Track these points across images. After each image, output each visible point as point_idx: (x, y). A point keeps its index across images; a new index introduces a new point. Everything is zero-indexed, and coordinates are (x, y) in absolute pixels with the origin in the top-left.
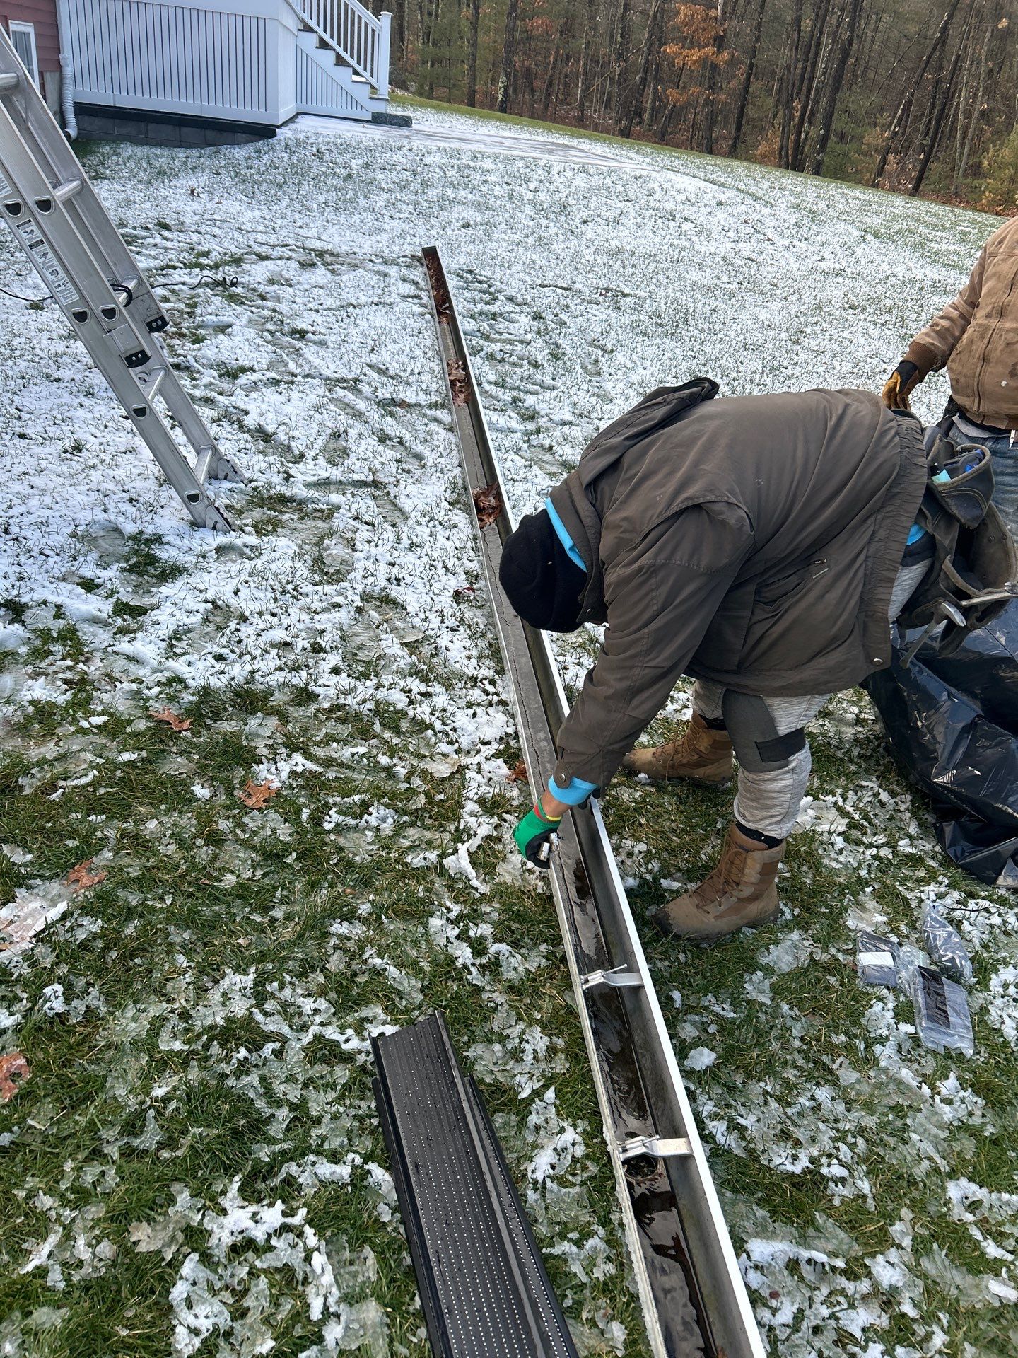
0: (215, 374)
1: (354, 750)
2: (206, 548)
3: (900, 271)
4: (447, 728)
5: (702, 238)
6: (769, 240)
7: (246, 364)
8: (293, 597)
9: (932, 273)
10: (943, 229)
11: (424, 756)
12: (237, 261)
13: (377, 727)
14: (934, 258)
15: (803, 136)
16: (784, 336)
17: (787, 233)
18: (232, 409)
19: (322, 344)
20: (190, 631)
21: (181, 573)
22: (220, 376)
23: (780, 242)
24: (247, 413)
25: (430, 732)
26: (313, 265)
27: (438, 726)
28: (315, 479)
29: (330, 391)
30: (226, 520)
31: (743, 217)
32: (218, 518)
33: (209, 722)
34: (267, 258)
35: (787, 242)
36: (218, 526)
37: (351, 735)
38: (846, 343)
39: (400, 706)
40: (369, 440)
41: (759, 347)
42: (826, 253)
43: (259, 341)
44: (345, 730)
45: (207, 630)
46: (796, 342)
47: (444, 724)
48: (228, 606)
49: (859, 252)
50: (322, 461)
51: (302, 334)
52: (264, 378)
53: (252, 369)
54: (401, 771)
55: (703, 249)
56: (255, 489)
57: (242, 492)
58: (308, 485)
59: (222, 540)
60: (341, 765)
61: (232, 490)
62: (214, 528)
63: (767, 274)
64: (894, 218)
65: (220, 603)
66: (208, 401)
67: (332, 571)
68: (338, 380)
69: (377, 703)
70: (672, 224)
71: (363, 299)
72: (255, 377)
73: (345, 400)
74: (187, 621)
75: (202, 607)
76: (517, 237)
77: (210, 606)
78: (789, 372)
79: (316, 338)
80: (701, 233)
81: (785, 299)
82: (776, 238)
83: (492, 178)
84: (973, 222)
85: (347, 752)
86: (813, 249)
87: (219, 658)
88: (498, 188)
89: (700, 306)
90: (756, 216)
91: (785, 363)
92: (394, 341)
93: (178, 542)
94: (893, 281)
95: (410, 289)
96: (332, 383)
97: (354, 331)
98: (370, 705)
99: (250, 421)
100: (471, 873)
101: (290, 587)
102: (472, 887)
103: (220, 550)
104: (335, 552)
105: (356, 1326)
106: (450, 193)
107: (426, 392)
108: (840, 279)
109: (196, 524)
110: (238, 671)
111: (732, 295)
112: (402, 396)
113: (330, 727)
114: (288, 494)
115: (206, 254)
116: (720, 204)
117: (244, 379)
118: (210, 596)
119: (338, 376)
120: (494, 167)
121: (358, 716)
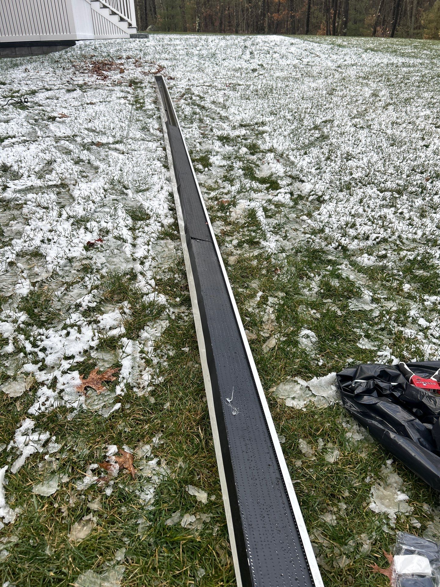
6: (317, 56)
12: (34, 93)
15: (336, 24)
19: (64, 122)
25: (21, 355)
26: (75, 90)
27: (29, 348)
29: (56, 142)
43: (25, 124)
47: (35, 345)
50: (33, 177)
51: (53, 119)
52: (19, 140)
53: (14, 137)
58: (15, 191)
67: (7, 239)
68: (65, 137)
72: (14, 140)
73: (65, 146)
79: (61, 120)
96: (57, 139)
104: (14, 228)
107: (114, 137)
112: (99, 140)
115: (18, 91)
117: (6, 142)
119: (66, 135)
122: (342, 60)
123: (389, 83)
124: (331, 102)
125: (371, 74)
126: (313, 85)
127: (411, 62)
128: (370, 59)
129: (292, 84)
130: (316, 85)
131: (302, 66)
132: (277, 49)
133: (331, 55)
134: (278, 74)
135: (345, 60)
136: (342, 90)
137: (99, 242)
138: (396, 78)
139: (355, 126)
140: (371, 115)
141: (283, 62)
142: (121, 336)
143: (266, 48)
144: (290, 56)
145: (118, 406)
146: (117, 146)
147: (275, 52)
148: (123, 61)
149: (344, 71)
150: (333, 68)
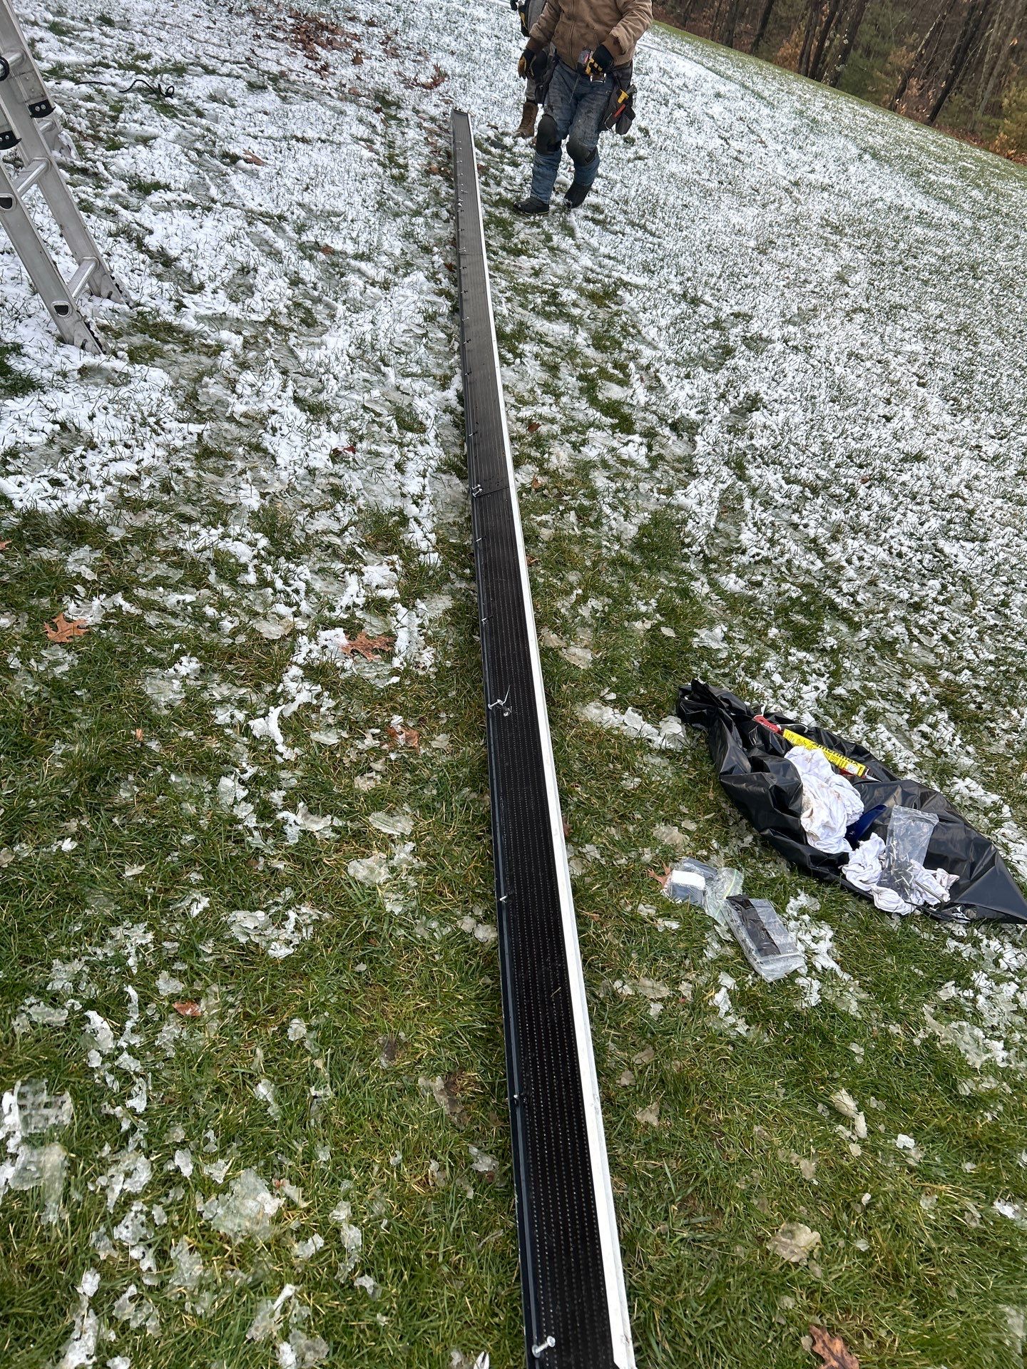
0: (125, 186)
1: (181, 597)
2: (69, 367)
3: (889, 196)
4: (289, 589)
5: (692, 129)
6: (762, 142)
7: (163, 181)
8: (154, 431)
9: (921, 203)
10: (945, 161)
11: (258, 614)
12: (179, 70)
13: (212, 578)
14: (928, 190)
15: (827, 44)
16: (752, 244)
17: (782, 137)
18: (135, 226)
19: (253, 174)
20: (31, 449)
21: (34, 389)
22: (131, 189)
23: (772, 146)
24: (151, 232)
25: (270, 590)
26: (264, 88)
27: (279, 584)
28: (209, 312)
29: (250, 224)
30: (96, 339)
31: (740, 114)
32: (89, 337)
33: (28, 547)
34: (213, 72)
35: (780, 148)
36: (88, 345)
37: (182, 582)
38: (815, 260)
39: (243, 560)
40: (280, 282)
41: (724, 252)
42: (818, 166)
43: (183, 159)
44: (177, 575)
45: (50, 451)
46: (764, 252)
47: (286, 583)
48: (78, 430)
49: (852, 169)
50: (222, 295)
51: (234, 159)
52: (179, 199)
53: (167, 187)
54: (227, 625)
55: (691, 140)
56: (139, 313)
57: (125, 314)
58: (199, 318)
59: (89, 360)
60: (163, 610)
61: (114, 311)
62: (83, 347)
63: (752, 177)
64: (897, 142)
65: (69, 425)
66: (111, 213)
67: (204, 409)
68: (261, 214)
69: (218, 552)
70: (663, 109)
71: (310, 134)
72: (169, 196)
73: (265, 236)
74: (28, 439)
75: (49, 427)
76: (496, 96)
77: (57, 427)
78: (749, 280)
79: (248, 166)
80: (692, 123)
81: (764, 206)
82: (770, 142)
83: (481, 28)
84: (978, 159)
85: (173, 599)
86: (805, 159)
87: (56, 483)
88: (485, 40)
89: (671, 199)
90: (753, 115)
91: (746, 271)
92: (333, 183)
93: (38, 356)
94: (880, 205)
95: (362, 131)
96: (252, 217)
97: (290, 165)
98: (208, 554)
99: (152, 242)
100: (279, 738)
101: (152, 420)
102: (277, 752)
103: (84, 371)
104: (212, 391)
105: (33, 1169)
106: (433, 37)
107: (355, 241)
108: (826, 195)
109: (61, 340)
110: (73, 499)
111: (708, 193)
112: (327, 241)
113: (161, 569)
114: (175, 323)
115: (147, 57)
116: (718, 95)
117: (156, 197)
118: (60, 416)
119: (263, 209)
120: (485, 16)
121: (194, 564)
122: (807, 168)
123: (875, 257)
124: (757, 274)
125: (852, 221)
126: (736, 219)
127: (938, 215)
128: (863, 182)
129: (697, 203)
130: (741, 221)
131: (725, 161)
132: (684, 98)
133: (788, 149)
134: (673, 167)
135: (812, 171)
136: (785, 249)
137: (351, 453)
138: (893, 249)
139: (786, 342)
140: (819, 326)
141: (691, 138)
142: (393, 600)
143: (663, 90)
144: (708, 123)
145: (396, 679)
146: (363, 265)
147: (680, 106)
148: (358, 29)
149: (802, 198)
150: (785, 183)
